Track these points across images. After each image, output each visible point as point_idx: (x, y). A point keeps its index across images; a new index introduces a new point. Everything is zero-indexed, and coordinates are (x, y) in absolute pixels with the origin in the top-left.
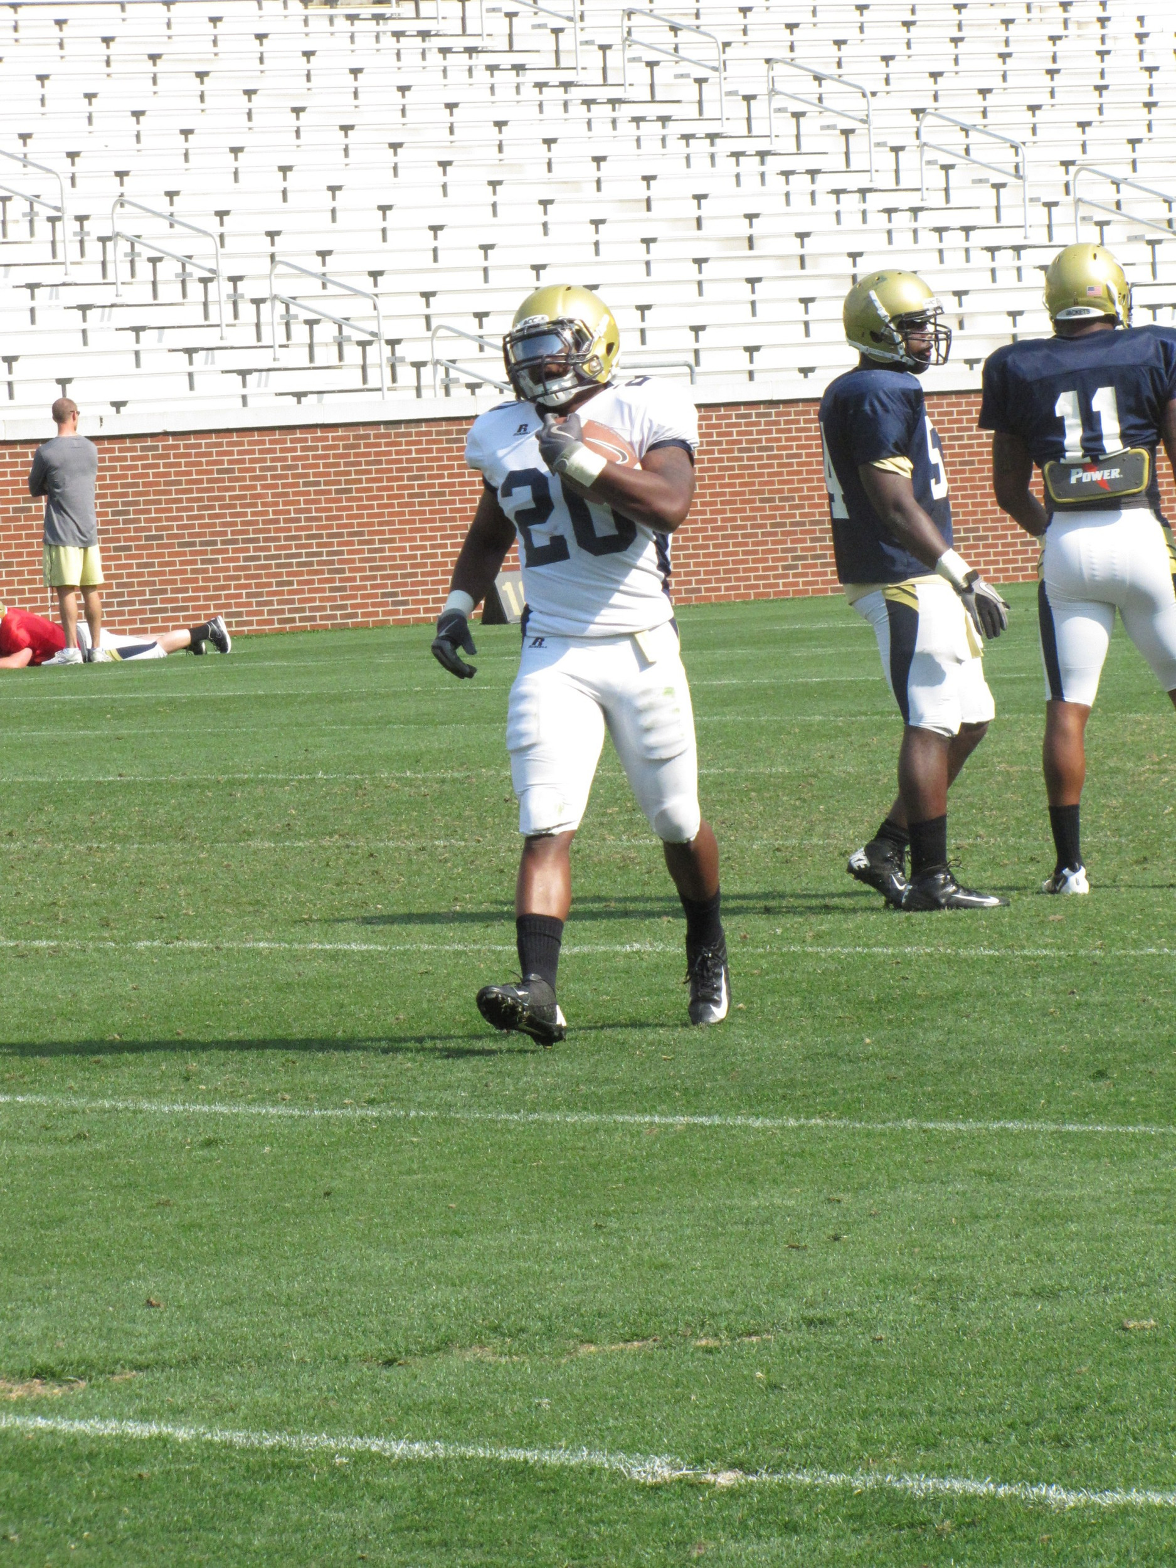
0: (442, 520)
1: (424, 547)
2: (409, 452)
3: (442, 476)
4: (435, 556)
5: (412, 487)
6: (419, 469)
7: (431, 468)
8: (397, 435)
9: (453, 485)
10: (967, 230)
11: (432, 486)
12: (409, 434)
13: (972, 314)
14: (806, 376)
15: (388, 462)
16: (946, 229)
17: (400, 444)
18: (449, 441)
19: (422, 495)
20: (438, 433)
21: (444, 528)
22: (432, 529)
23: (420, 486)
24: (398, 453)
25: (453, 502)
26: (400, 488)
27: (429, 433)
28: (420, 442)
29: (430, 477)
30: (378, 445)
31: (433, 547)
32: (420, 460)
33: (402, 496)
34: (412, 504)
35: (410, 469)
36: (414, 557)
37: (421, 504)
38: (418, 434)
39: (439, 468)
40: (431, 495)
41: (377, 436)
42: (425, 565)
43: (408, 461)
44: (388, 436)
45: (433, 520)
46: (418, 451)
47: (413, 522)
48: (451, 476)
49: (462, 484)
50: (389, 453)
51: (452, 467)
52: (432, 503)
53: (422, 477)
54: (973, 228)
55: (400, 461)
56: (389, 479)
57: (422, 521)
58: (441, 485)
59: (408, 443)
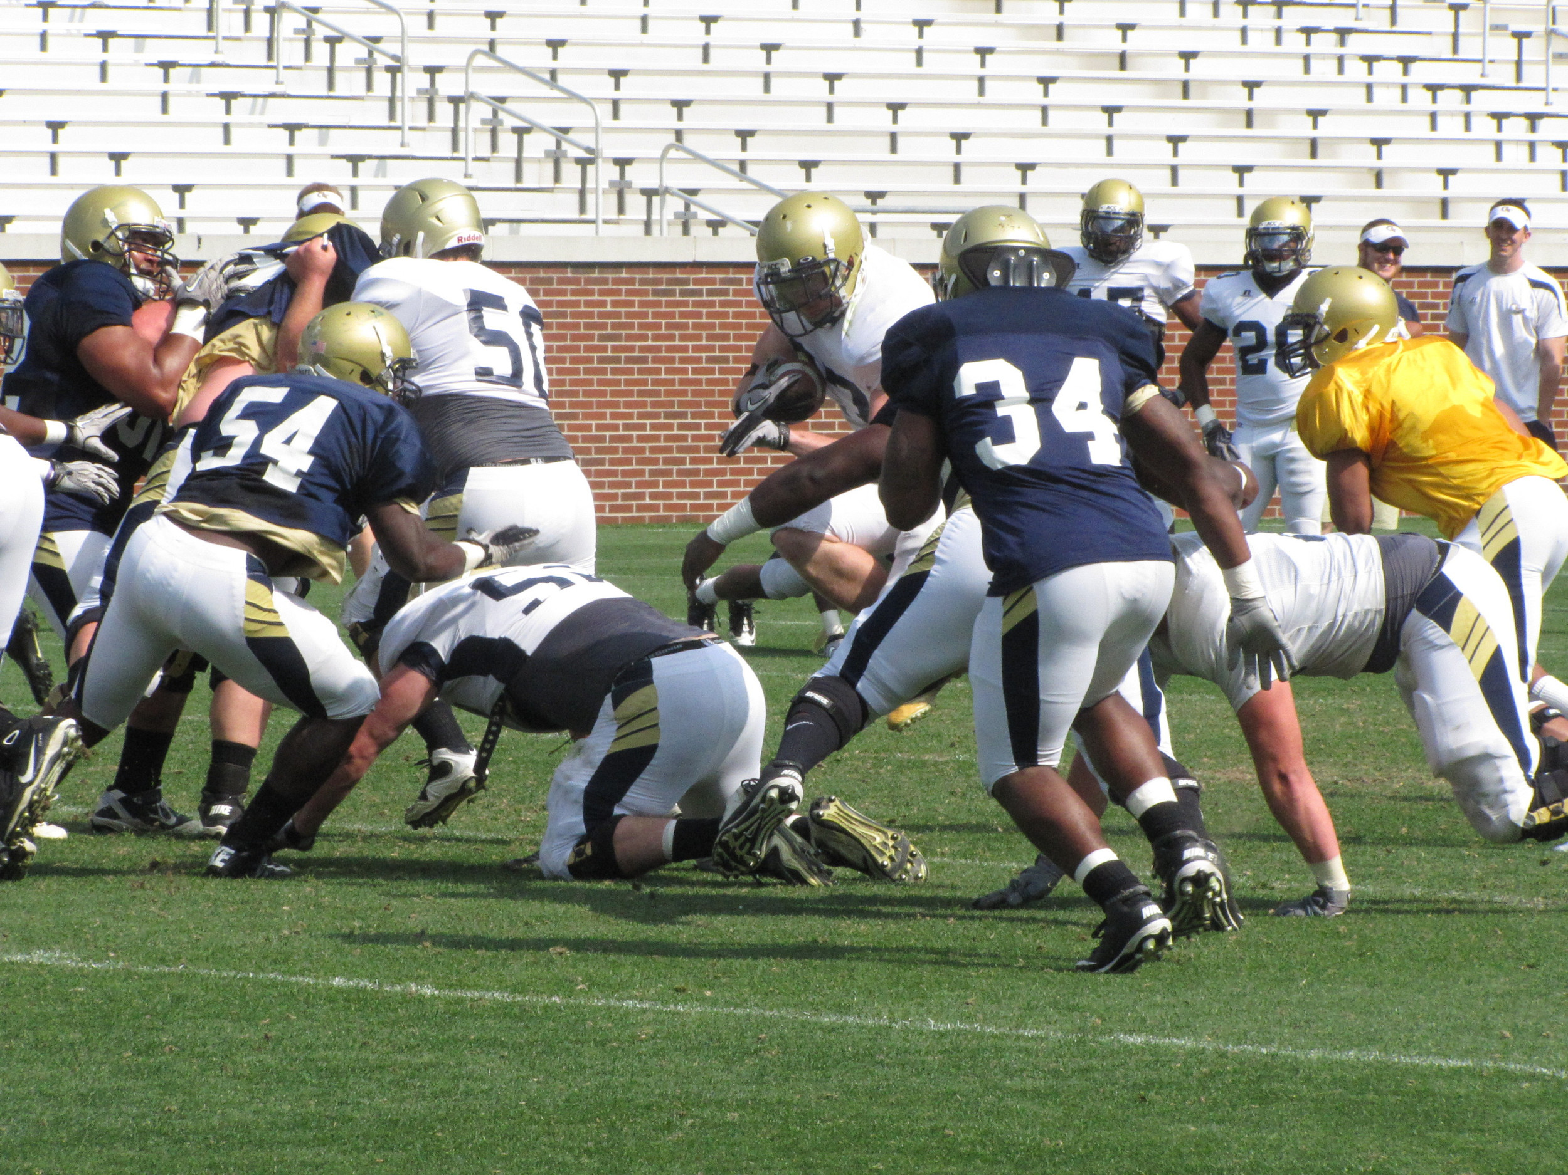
0: (641, 393)
1: (615, 428)
2: (603, 304)
3: (644, 338)
4: (629, 439)
5: (604, 349)
6: (615, 326)
7: (631, 326)
8: (589, 281)
9: (658, 349)
10: (1406, 61)
11: (631, 349)
12: (605, 281)
13: (1396, 170)
14: (1157, 236)
15: (575, 315)
16: (1378, 58)
17: (592, 293)
18: (656, 293)
19: (617, 360)
20: (643, 282)
21: (643, 405)
22: (628, 405)
23: (615, 349)
24: (588, 304)
25: (657, 371)
26: (588, 349)
27: (631, 281)
28: (617, 292)
29: (629, 337)
30: (563, 293)
31: (627, 427)
32: (617, 315)
33: (590, 360)
34: (603, 371)
35: (603, 326)
36: (601, 439)
37: (615, 371)
38: (617, 281)
39: (642, 326)
40: (629, 360)
41: (561, 281)
42: (615, 450)
43: (602, 315)
44: (576, 281)
45: (630, 393)
46: (615, 304)
47: (603, 394)
48: (656, 338)
49: (670, 349)
50: (576, 304)
51: (658, 326)
52: (630, 371)
53: (617, 337)
54: (1413, 59)
55: (590, 315)
56: (575, 338)
57: (614, 394)
58: (643, 349)
59: (602, 293)
